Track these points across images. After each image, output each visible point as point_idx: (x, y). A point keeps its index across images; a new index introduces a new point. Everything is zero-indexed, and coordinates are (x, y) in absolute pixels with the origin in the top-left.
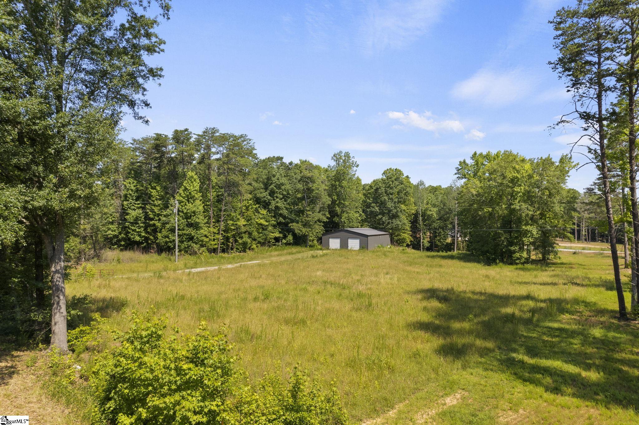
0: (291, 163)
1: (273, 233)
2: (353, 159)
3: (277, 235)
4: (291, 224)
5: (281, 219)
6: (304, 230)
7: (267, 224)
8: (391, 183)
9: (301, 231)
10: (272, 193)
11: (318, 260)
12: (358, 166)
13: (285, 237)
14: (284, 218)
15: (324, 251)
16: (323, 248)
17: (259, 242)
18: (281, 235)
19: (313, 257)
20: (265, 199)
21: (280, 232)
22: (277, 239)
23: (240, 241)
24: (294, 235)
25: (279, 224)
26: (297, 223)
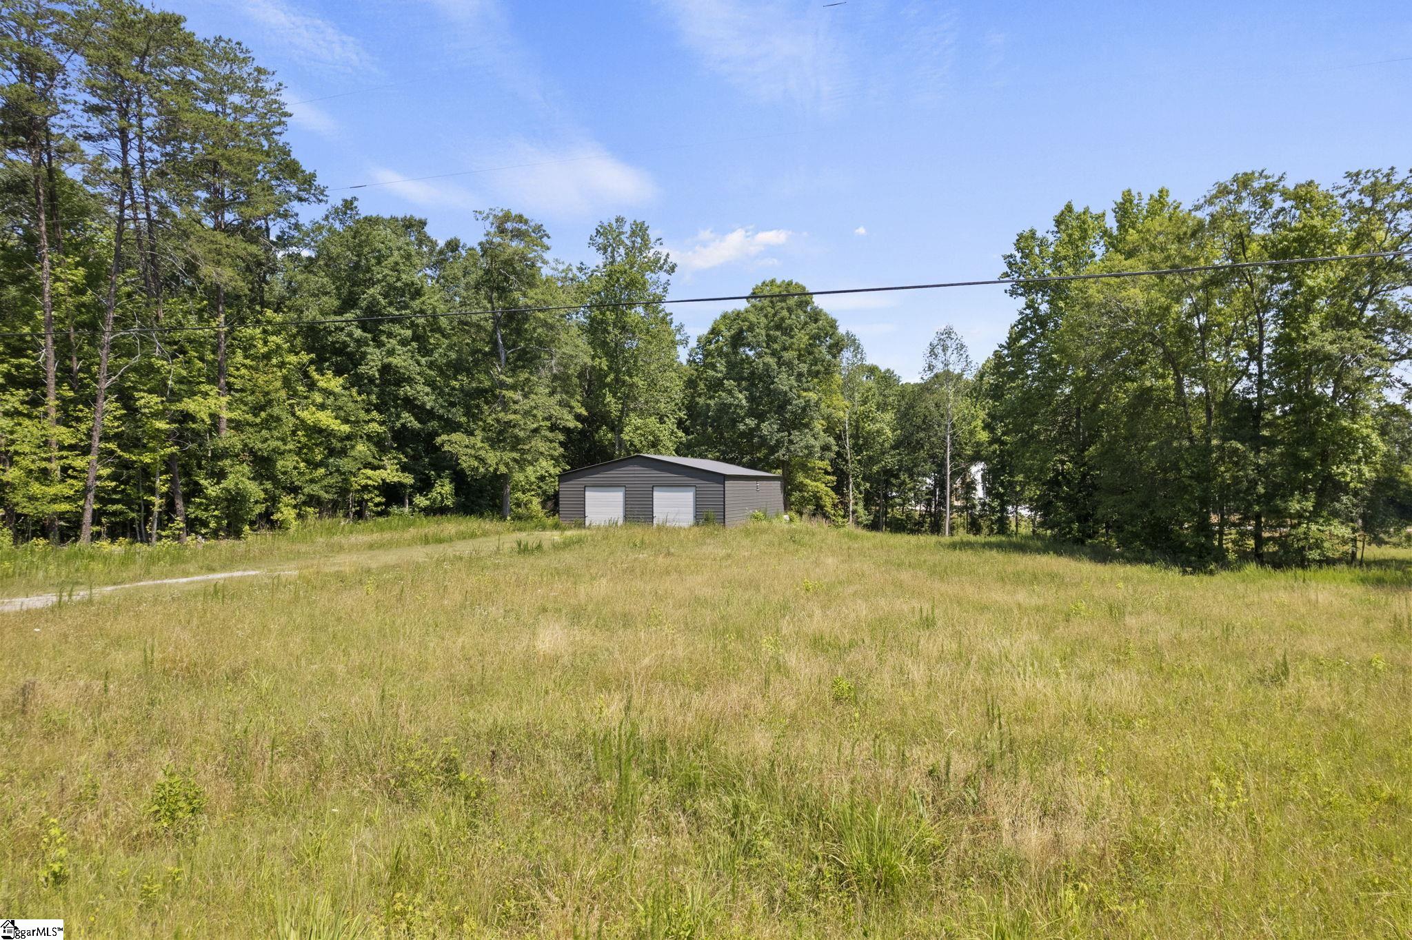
0: (453, 246)
1: (374, 468)
2: (658, 248)
3: (390, 473)
4: (444, 437)
5: (408, 419)
6: (492, 457)
7: (346, 428)
8: (785, 313)
9: (482, 460)
10: (372, 322)
11: (543, 562)
12: (673, 269)
13: (424, 485)
14: (422, 413)
15: (569, 533)
16: (563, 524)
17: (313, 501)
18: (408, 479)
19: (523, 549)
20: (343, 337)
21: (404, 468)
22: (393, 494)
23: (212, 491)
24: (459, 478)
25: (402, 437)
26: (471, 433)
